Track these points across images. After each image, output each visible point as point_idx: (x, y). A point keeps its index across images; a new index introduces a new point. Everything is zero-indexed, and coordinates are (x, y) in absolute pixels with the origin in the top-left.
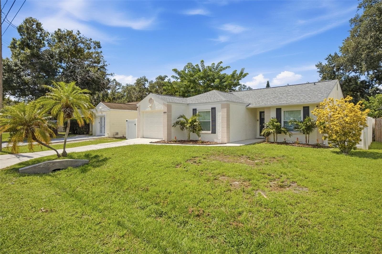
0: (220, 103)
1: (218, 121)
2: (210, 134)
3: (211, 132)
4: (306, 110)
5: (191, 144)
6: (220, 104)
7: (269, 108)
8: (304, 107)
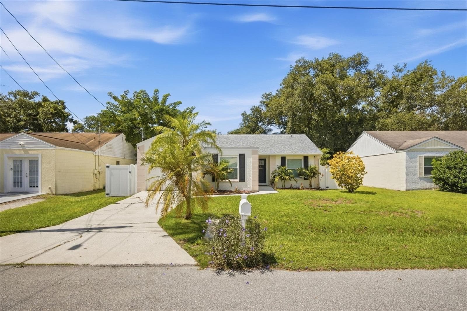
0: (252, 149)
1: (247, 168)
2: (237, 182)
3: (238, 180)
4: (306, 159)
5: (218, 195)
6: (251, 151)
7: (274, 156)
8: (304, 157)
